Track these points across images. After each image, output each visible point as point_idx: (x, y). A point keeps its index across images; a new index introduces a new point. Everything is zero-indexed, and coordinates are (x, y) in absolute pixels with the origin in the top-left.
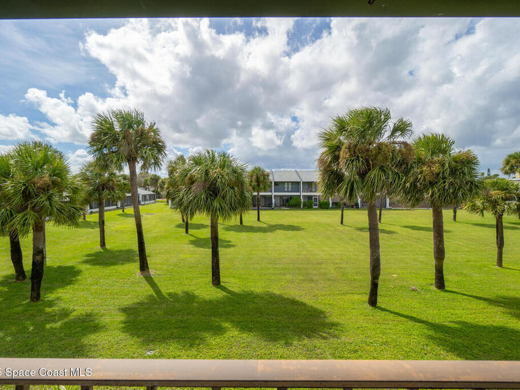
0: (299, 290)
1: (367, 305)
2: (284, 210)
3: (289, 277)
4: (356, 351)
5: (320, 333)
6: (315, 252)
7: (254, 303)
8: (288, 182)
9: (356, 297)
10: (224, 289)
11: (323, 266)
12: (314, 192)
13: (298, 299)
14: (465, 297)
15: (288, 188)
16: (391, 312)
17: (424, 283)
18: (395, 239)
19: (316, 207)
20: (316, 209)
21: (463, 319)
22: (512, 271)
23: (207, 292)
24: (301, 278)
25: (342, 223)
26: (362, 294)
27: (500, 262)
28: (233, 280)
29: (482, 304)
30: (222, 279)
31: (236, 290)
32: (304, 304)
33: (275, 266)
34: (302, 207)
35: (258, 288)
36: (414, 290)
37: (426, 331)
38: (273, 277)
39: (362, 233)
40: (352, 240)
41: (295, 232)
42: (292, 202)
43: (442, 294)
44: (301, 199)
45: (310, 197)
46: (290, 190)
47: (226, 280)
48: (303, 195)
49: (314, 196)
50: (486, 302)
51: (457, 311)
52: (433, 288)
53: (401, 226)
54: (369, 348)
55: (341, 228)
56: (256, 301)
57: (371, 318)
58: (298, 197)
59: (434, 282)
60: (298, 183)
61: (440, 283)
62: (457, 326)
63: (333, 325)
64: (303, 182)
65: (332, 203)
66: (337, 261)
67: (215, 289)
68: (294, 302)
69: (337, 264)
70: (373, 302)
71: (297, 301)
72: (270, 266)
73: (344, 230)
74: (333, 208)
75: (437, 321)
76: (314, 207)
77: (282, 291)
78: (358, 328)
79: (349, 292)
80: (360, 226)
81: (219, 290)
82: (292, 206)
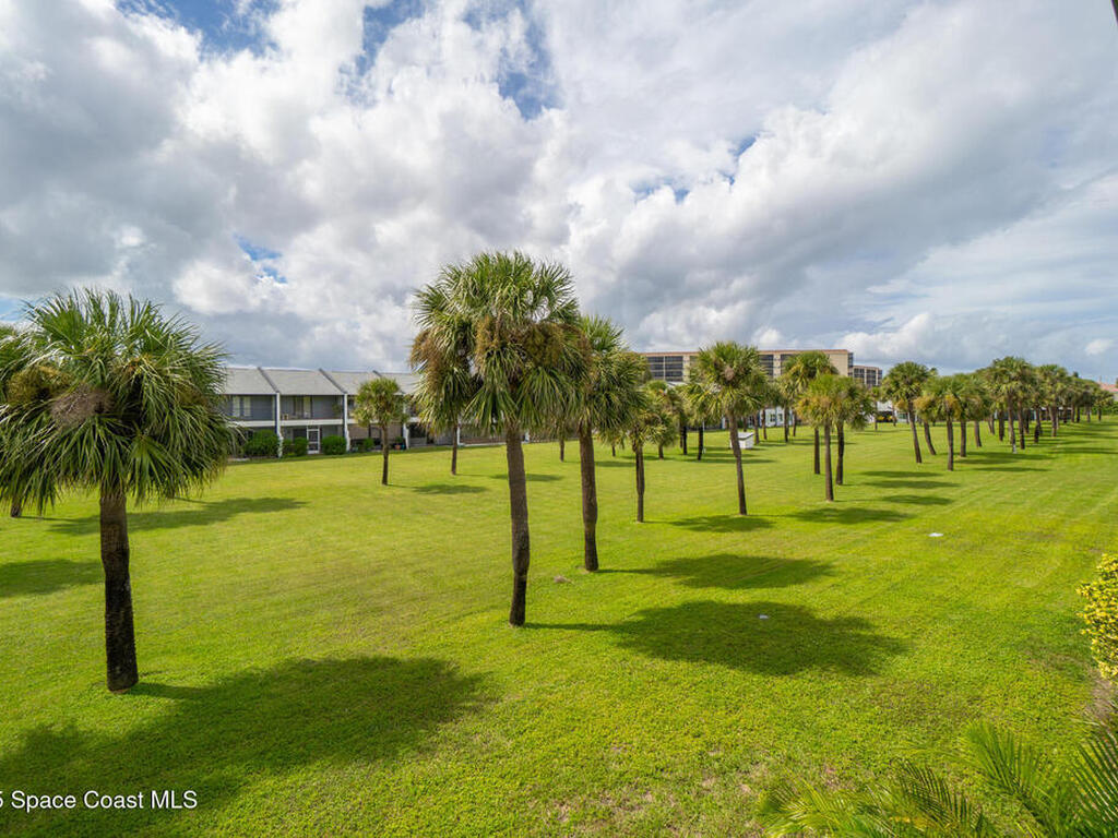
0: (364, 636)
1: (509, 627)
2: (238, 463)
3: (324, 615)
4: (539, 712)
5: (462, 704)
6: (355, 549)
7: (271, 696)
8: (242, 397)
9: (483, 618)
10: (157, 690)
11: (387, 574)
12: (307, 418)
13: (371, 655)
14: (626, 574)
15: (242, 409)
16: (551, 627)
17: (568, 566)
18: (490, 500)
19: (316, 452)
20: (314, 457)
21: (641, 608)
22: (655, 525)
23: (117, 716)
24: (352, 610)
25: (385, 481)
26: (486, 610)
27: (641, 518)
28: (173, 662)
29: (650, 580)
30: (142, 666)
31: (194, 681)
32: (394, 662)
33: (275, 599)
34: (280, 454)
35: (259, 658)
36: (560, 582)
37: (611, 639)
38: (283, 626)
39: (430, 497)
40: (418, 512)
41: (285, 513)
42: (257, 444)
43: (598, 577)
44: (277, 437)
45: (300, 431)
46: (247, 413)
47: (152, 666)
48: (282, 427)
49: (310, 427)
50: (651, 576)
51: (629, 598)
52: (584, 572)
53: (493, 477)
54: (553, 697)
55: (386, 492)
56: (273, 691)
57: (528, 646)
58: (269, 431)
59: (583, 562)
60: (269, 398)
61: (592, 563)
62: (641, 618)
63: (473, 681)
64: (282, 397)
65: (352, 441)
66: (409, 559)
67: (128, 698)
68: (368, 665)
69: (412, 564)
70: (518, 618)
71: (376, 660)
72: (259, 602)
73: (394, 495)
74: (354, 452)
75: (612, 619)
76: (310, 452)
77: (327, 650)
78: (517, 670)
79: (464, 612)
80: (423, 485)
81: (143, 698)
82: (255, 454)
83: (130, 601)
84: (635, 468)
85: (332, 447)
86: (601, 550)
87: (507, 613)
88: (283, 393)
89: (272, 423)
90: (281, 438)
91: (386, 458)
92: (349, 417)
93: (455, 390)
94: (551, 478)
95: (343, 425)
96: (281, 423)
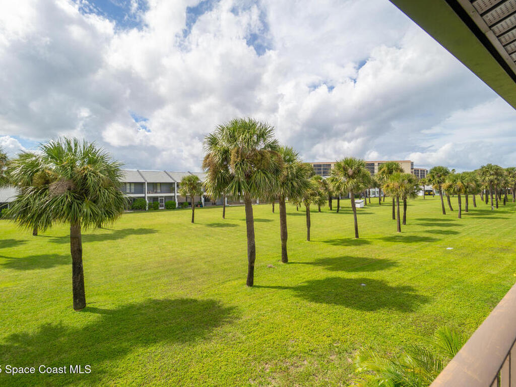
0: (182, 289)
1: (246, 287)
2: (129, 213)
3: (165, 280)
4: (258, 324)
5: (224, 320)
6: (179, 252)
7: (142, 314)
8: (130, 183)
9: (235, 283)
10: (93, 310)
11: (193, 263)
12: (159, 193)
13: (185, 298)
14: (300, 265)
15: (130, 189)
16: (265, 287)
17: (274, 260)
18: (240, 231)
19: (163, 208)
20: (162, 210)
21: (307, 280)
22: (315, 242)
23: (78, 320)
24: (178, 278)
25: (193, 221)
26: (237, 279)
27: (309, 239)
28: (101, 298)
29: (311, 267)
30: (87, 300)
31: (110, 307)
32: (195, 301)
33: (144, 272)
34: (147, 209)
35: (137, 298)
36: (270, 267)
37: (292, 293)
38: (148, 284)
39: (213, 229)
40: (207, 235)
41: (149, 235)
42: (137, 204)
43: (288, 266)
44: (145, 201)
45: (155, 199)
46: (133, 191)
47: (92, 300)
48: (148, 197)
49: (160, 197)
50: (312, 265)
51: (301, 275)
52: (281, 263)
53: (241, 220)
54: (265, 318)
55: (193, 226)
56: (143, 312)
57: (255, 295)
58: (142, 198)
59: (281, 258)
60: (142, 184)
61: (285, 259)
62: (306, 284)
63: (231, 309)
64: (148, 183)
65: (179, 203)
66: (203, 256)
67: (82, 313)
68: (183, 302)
69: (204, 258)
70: (250, 283)
71: (187, 300)
72: (138, 274)
73: (197, 227)
74: (180, 208)
75: (294, 285)
76: (160, 208)
77: (166, 295)
78: (249, 306)
79: (226, 280)
80: (210, 223)
81: (87, 314)
82: (136, 209)
83: (83, 272)
84: (306, 216)
85: (170, 206)
86: (289, 253)
87: (245, 281)
88: (149, 181)
89: (143, 195)
90: (148, 202)
91: (193, 211)
92: (177, 192)
93: (222, 180)
94: (268, 221)
95: (175, 196)
96: (147, 195)
